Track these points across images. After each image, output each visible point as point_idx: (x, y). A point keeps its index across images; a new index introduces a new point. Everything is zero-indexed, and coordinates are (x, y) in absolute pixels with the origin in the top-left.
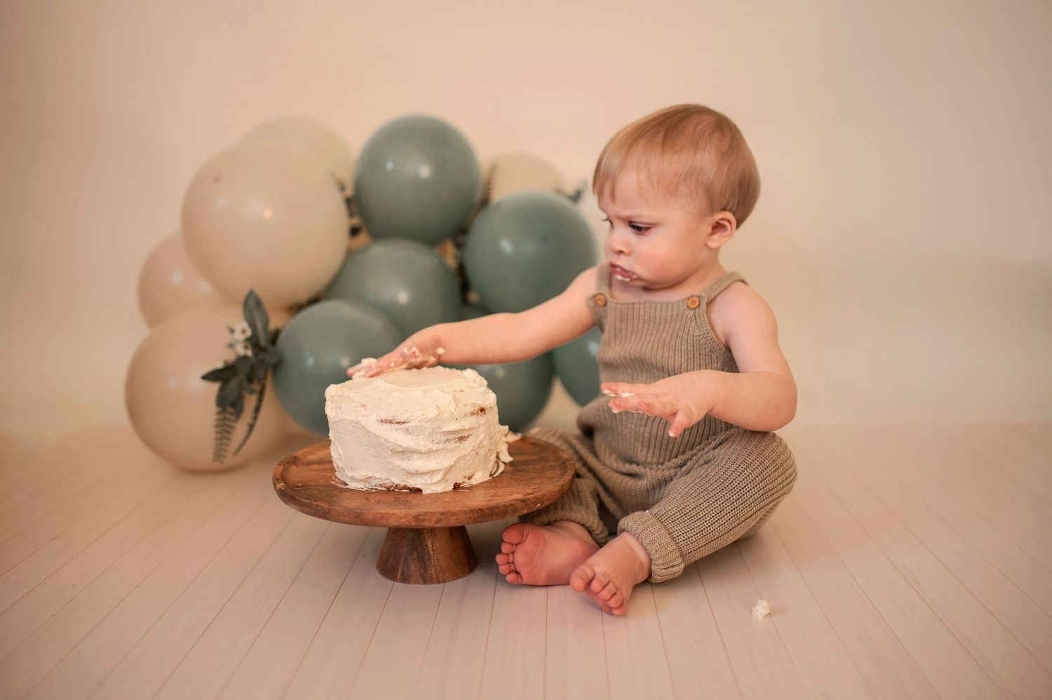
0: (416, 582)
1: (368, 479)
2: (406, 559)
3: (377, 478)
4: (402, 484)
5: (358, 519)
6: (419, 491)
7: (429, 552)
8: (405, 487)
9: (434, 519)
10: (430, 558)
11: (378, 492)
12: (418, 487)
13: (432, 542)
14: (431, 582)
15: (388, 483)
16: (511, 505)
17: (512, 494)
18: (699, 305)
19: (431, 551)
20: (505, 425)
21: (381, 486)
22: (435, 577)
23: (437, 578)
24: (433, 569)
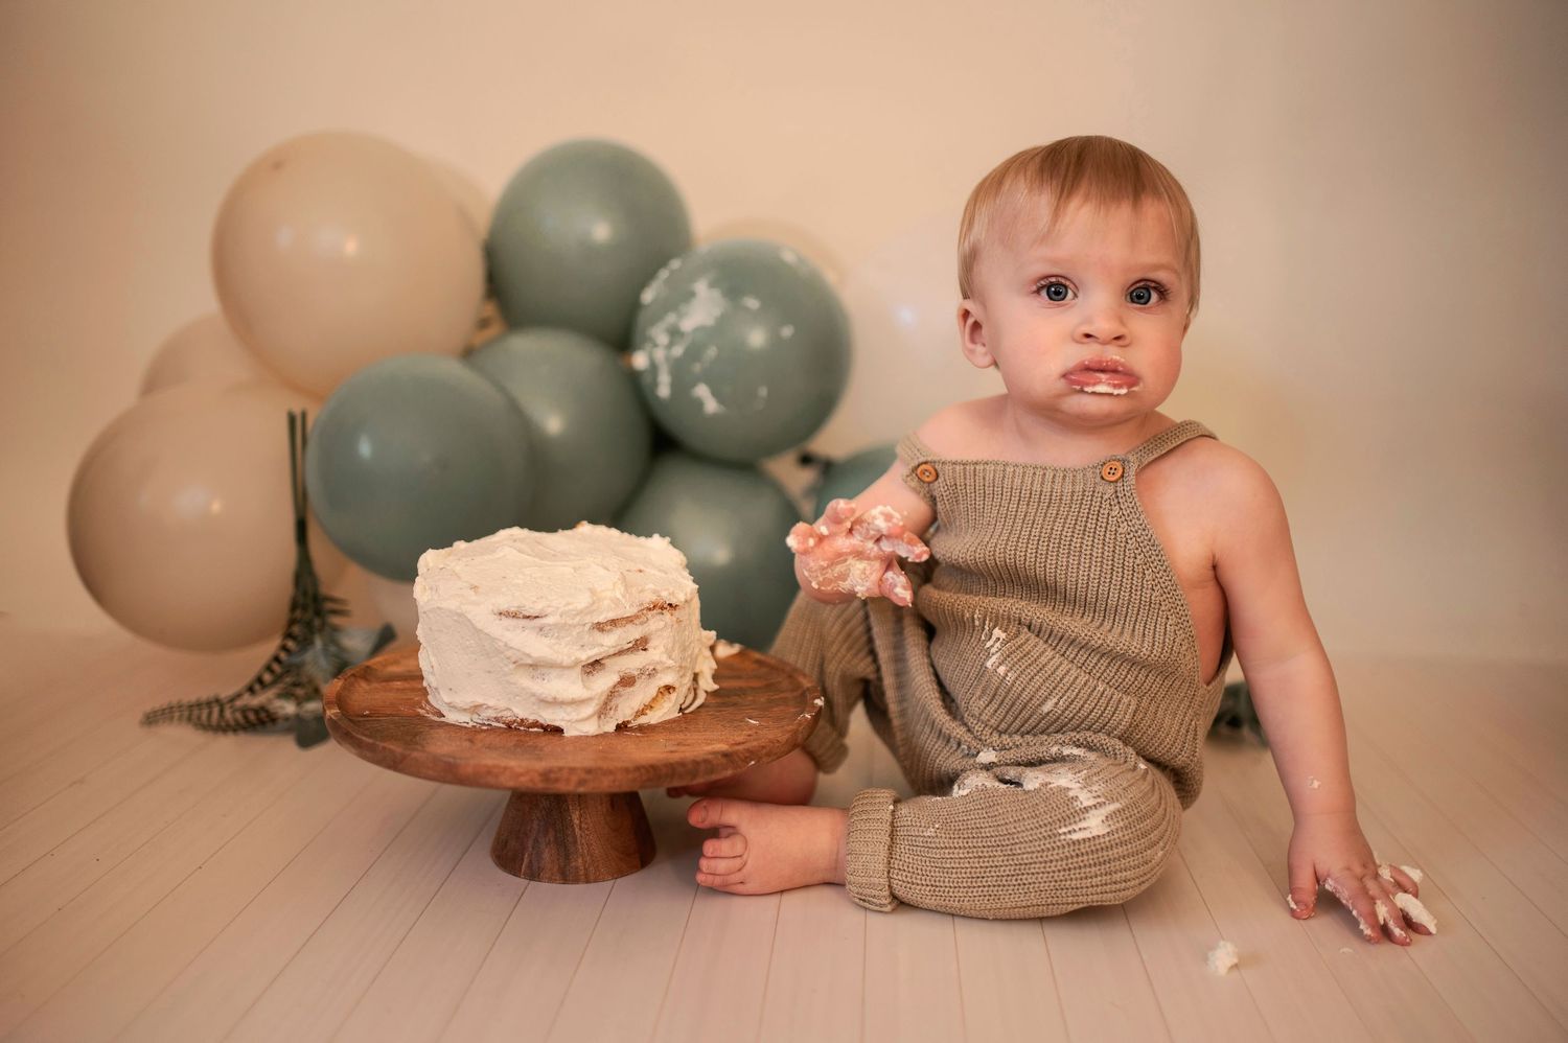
0: (551, 880)
1: (475, 709)
2: (536, 841)
3: (488, 707)
4: (532, 718)
5: (449, 773)
6: (558, 731)
7: (574, 830)
8: (536, 724)
9: (574, 778)
10: (575, 842)
11: (492, 730)
12: (557, 724)
13: (581, 816)
14: (576, 881)
15: (508, 716)
16: (706, 761)
17: (710, 743)
18: (1122, 476)
19: (577, 830)
20: (710, 630)
21: (497, 719)
22: (582, 873)
23: (586, 875)
24: (580, 860)
